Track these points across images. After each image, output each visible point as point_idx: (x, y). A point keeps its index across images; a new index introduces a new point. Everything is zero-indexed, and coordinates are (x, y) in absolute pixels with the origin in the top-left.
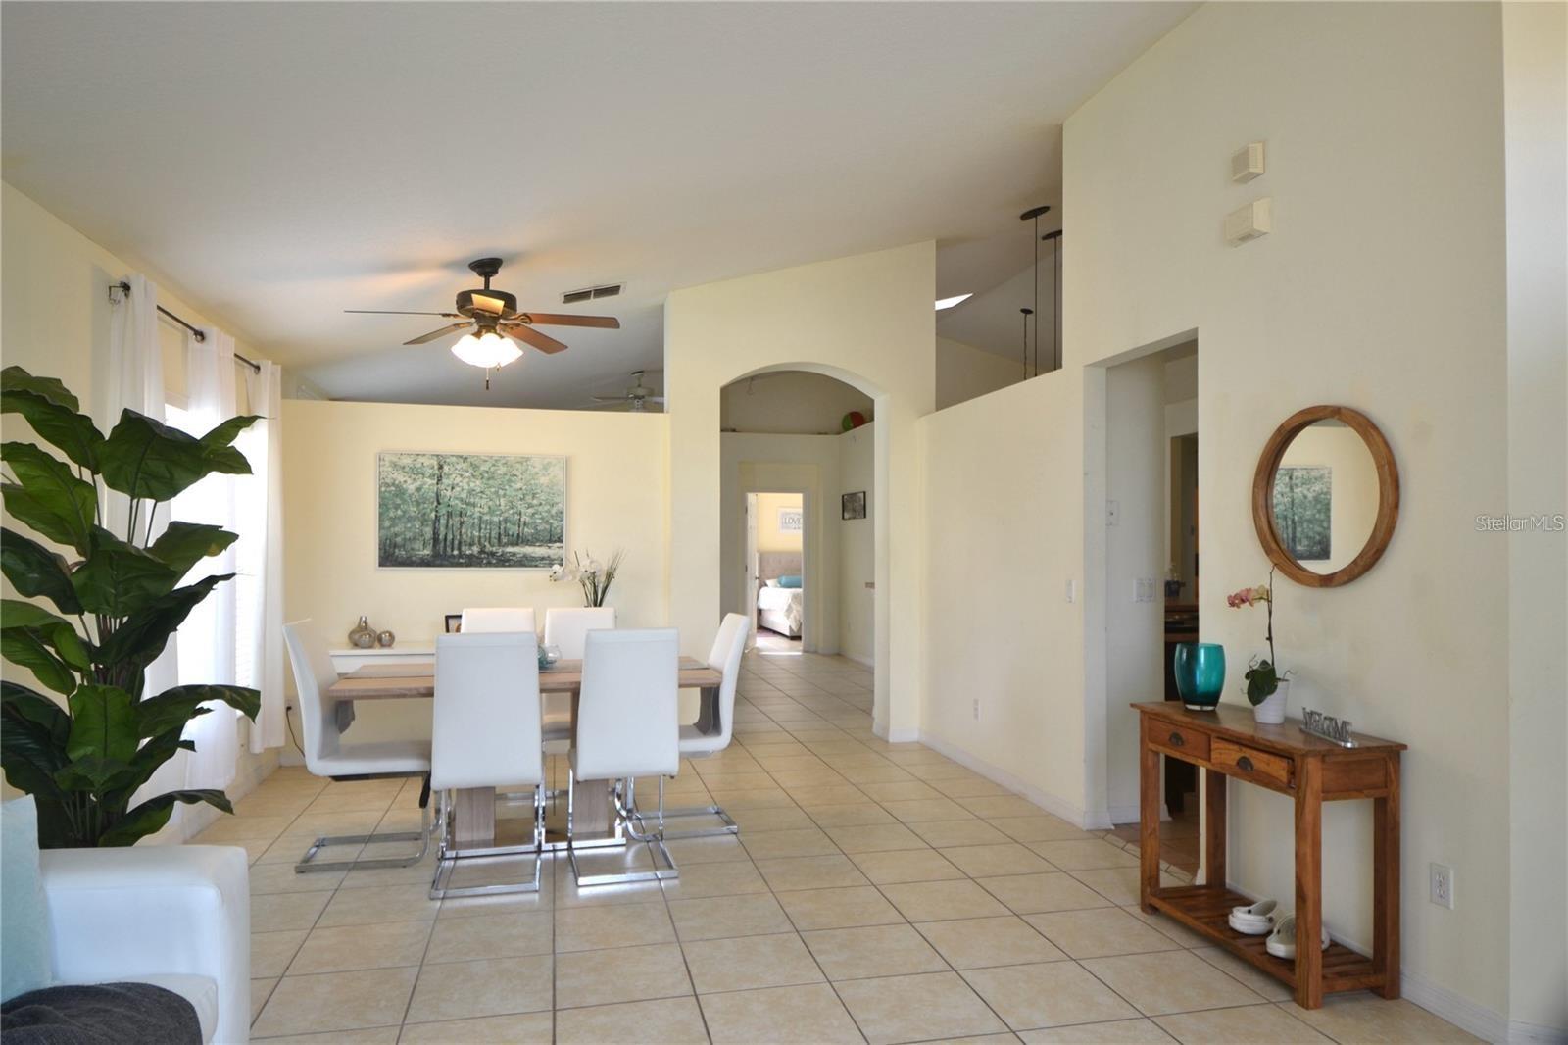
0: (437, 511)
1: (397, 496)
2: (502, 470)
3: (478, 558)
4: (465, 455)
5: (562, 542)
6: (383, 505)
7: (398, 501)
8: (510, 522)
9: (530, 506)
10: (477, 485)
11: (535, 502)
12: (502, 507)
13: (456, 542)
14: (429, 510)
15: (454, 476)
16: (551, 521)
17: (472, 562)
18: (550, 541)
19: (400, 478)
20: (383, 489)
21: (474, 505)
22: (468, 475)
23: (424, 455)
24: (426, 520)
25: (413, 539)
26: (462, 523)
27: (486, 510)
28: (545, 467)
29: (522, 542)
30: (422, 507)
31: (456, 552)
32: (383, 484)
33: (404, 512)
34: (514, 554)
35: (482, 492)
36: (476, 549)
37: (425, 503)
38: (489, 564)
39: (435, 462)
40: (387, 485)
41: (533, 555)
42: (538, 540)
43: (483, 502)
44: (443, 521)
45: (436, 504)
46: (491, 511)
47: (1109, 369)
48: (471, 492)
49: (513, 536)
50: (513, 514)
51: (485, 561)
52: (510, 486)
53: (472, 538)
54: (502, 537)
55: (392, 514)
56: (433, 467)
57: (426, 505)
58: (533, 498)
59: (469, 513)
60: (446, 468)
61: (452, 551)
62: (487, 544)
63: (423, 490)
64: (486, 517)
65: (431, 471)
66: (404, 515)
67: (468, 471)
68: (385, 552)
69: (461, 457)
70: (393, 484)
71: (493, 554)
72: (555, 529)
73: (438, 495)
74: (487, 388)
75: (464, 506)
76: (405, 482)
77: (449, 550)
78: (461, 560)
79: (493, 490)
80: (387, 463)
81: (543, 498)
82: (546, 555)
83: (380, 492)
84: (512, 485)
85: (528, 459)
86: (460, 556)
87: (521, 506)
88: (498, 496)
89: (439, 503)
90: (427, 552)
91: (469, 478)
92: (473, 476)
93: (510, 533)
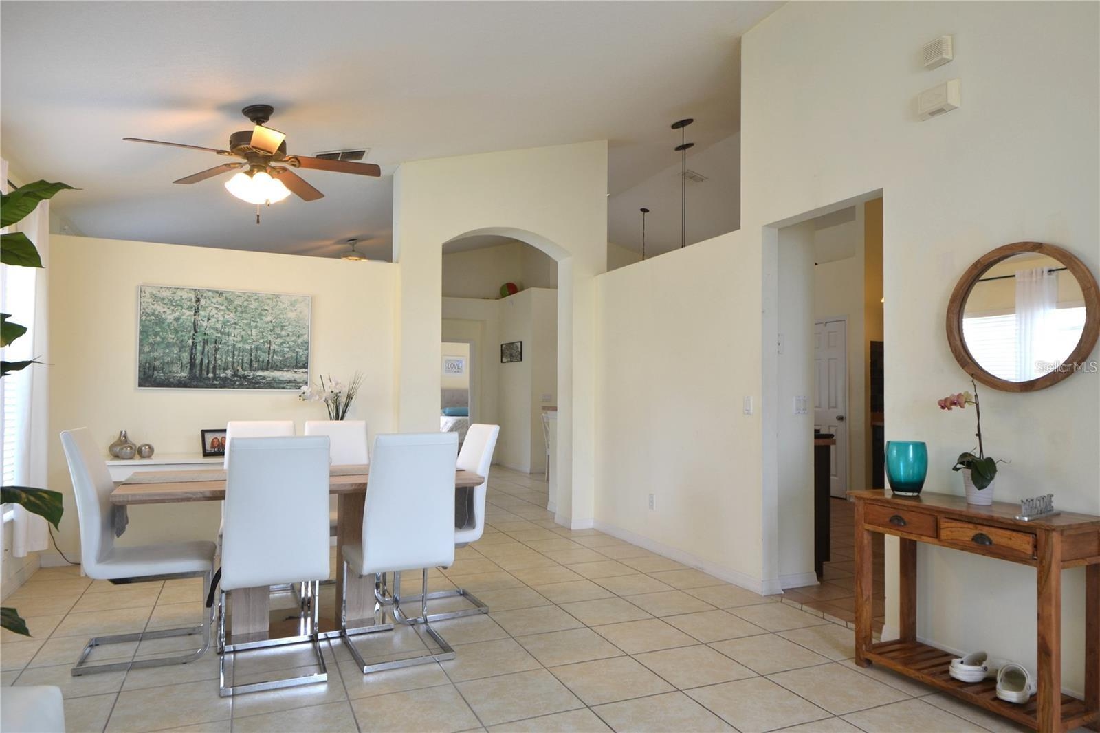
0: (194, 339)
1: (156, 324)
2: (254, 305)
3: (231, 380)
4: (220, 290)
5: (306, 368)
6: (144, 332)
7: (158, 329)
8: (261, 350)
9: (279, 336)
10: (231, 317)
11: (283, 333)
12: (253, 337)
13: (211, 367)
14: (186, 337)
15: (210, 309)
16: (297, 350)
17: (225, 384)
18: (296, 367)
19: (160, 308)
20: (144, 318)
21: (228, 334)
22: (223, 308)
23: (183, 289)
24: (183, 347)
25: (171, 363)
26: (216, 350)
27: (239, 339)
28: (293, 305)
29: (272, 368)
30: (180, 334)
31: (211, 375)
32: (143, 313)
33: (163, 339)
34: (264, 378)
35: (235, 323)
36: (229, 373)
37: (184, 331)
38: (241, 386)
39: (193, 296)
40: (147, 315)
41: (281, 379)
42: (285, 366)
43: (237, 332)
44: (199, 348)
45: (193, 332)
46: (244, 340)
47: (779, 230)
48: (225, 323)
49: (263, 361)
50: (264, 343)
51: (237, 383)
52: (261, 319)
53: (226, 363)
54: (254, 363)
55: (151, 340)
56: (191, 300)
57: (184, 333)
58: (282, 329)
59: (223, 341)
60: (203, 301)
61: (207, 374)
62: (239, 368)
63: (181, 320)
64: (238, 345)
65: (189, 303)
66: (162, 342)
67: (223, 305)
68: (144, 374)
69: (217, 292)
70: (153, 314)
71: (245, 377)
72: (301, 356)
73: (195, 325)
74: (258, 222)
75: (219, 335)
76: (164, 312)
77: (204, 373)
78: (215, 382)
79: (245, 322)
80: (148, 295)
81: (290, 330)
82: (293, 379)
83: (141, 320)
84: (264, 318)
85: (278, 296)
86: (215, 378)
87: (271, 337)
88: (250, 327)
89: (196, 332)
90: (184, 374)
91: (225, 311)
92: (228, 309)
93: (261, 359)
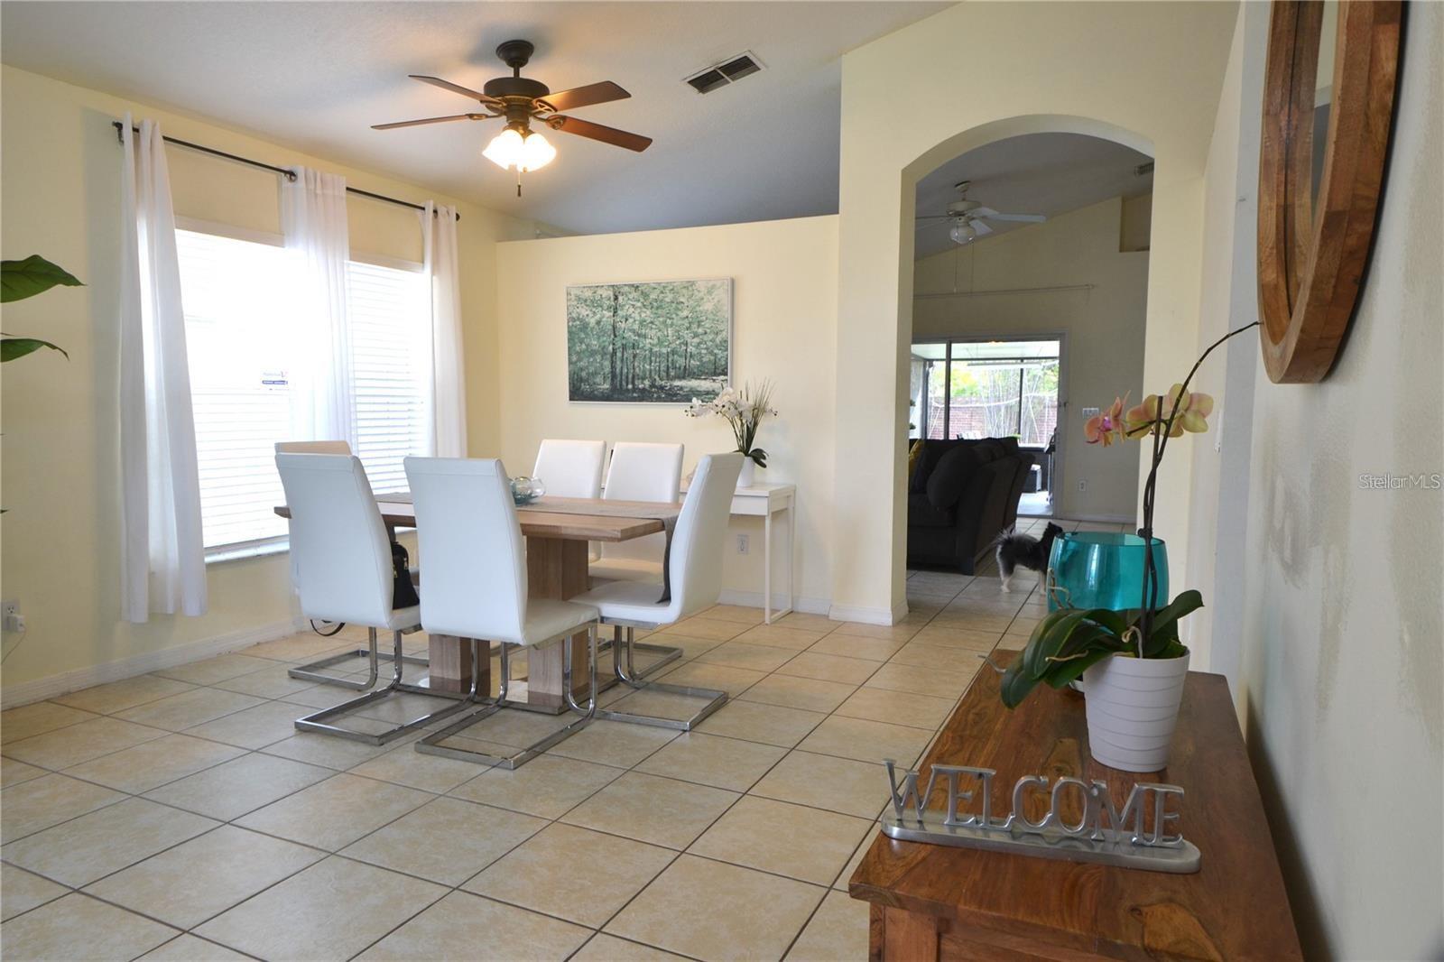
0: (614, 344)
1: (581, 330)
2: (669, 297)
3: (649, 392)
4: (636, 282)
5: (726, 374)
6: (572, 336)
7: (583, 336)
8: (677, 353)
9: (696, 335)
10: (647, 314)
11: (700, 330)
12: (669, 338)
13: (630, 376)
14: (607, 343)
15: (627, 307)
16: (716, 351)
17: (644, 396)
18: (715, 374)
19: (584, 312)
20: (570, 324)
21: (645, 337)
22: (639, 304)
23: (602, 286)
24: (606, 354)
25: (595, 374)
26: (635, 356)
27: (656, 341)
28: (709, 293)
29: (688, 376)
30: (601, 340)
31: (630, 386)
32: (571, 319)
33: (587, 346)
34: (681, 388)
35: (652, 323)
36: (647, 383)
37: (603, 336)
38: (659, 399)
39: (611, 294)
40: (574, 320)
41: (699, 389)
42: (704, 373)
43: (654, 331)
44: (619, 354)
45: (612, 336)
46: (660, 343)
48: (642, 323)
49: (680, 368)
50: (680, 344)
51: (655, 396)
52: (677, 315)
53: (644, 371)
54: (671, 370)
55: (578, 349)
56: (609, 299)
57: (605, 338)
58: (699, 326)
59: (641, 345)
60: (620, 298)
61: (627, 385)
62: (657, 377)
63: (602, 323)
64: (655, 349)
65: (608, 302)
66: (587, 349)
67: (639, 301)
68: (573, 387)
69: (633, 286)
70: (578, 319)
71: (662, 388)
72: (720, 360)
73: (614, 328)
74: (519, 194)
75: (637, 338)
76: (587, 315)
77: (624, 383)
78: (635, 395)
79: (661, 319)
80: (573, 297)
81: (707, 326)
82: (711, 389)
83: (569, 327)
84: (679, 313)
85: (692, 283)
86: (634, 390)
87: (687, 335)
88: (666, 326)
89: (615, 336)
90: (607, 386)
91: (640, 308)
92: (644, 306)
93: (678, 366)
